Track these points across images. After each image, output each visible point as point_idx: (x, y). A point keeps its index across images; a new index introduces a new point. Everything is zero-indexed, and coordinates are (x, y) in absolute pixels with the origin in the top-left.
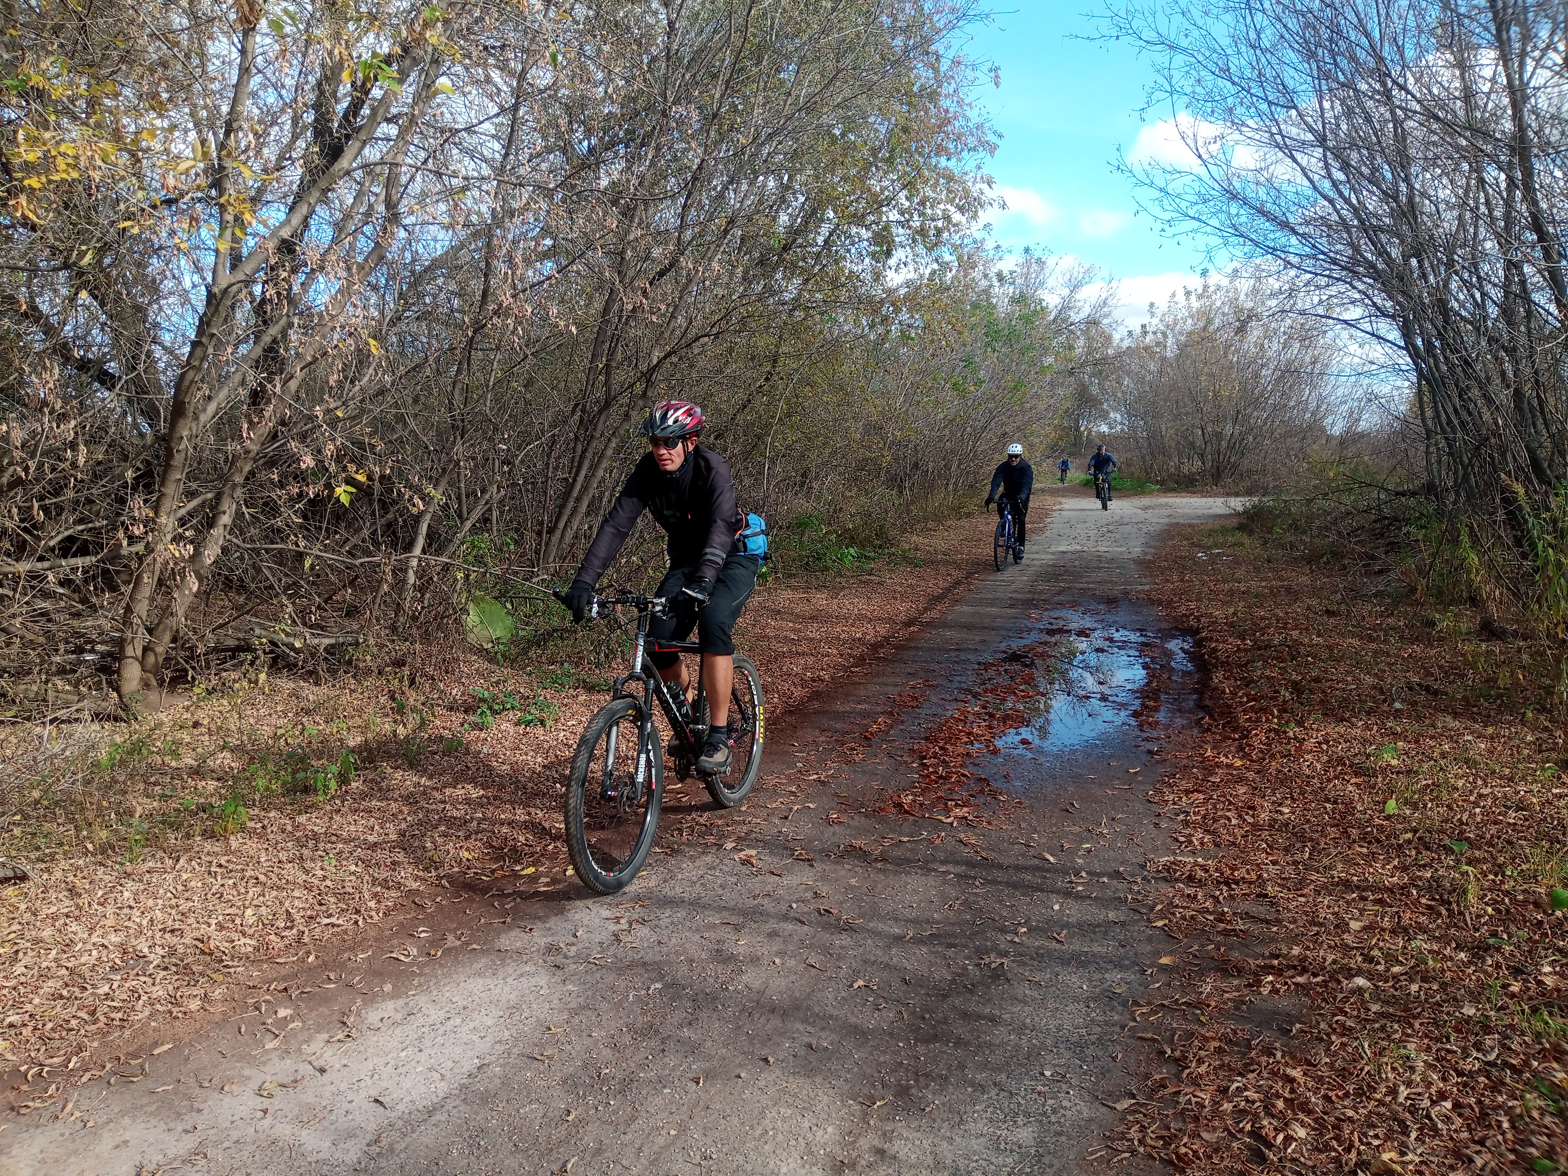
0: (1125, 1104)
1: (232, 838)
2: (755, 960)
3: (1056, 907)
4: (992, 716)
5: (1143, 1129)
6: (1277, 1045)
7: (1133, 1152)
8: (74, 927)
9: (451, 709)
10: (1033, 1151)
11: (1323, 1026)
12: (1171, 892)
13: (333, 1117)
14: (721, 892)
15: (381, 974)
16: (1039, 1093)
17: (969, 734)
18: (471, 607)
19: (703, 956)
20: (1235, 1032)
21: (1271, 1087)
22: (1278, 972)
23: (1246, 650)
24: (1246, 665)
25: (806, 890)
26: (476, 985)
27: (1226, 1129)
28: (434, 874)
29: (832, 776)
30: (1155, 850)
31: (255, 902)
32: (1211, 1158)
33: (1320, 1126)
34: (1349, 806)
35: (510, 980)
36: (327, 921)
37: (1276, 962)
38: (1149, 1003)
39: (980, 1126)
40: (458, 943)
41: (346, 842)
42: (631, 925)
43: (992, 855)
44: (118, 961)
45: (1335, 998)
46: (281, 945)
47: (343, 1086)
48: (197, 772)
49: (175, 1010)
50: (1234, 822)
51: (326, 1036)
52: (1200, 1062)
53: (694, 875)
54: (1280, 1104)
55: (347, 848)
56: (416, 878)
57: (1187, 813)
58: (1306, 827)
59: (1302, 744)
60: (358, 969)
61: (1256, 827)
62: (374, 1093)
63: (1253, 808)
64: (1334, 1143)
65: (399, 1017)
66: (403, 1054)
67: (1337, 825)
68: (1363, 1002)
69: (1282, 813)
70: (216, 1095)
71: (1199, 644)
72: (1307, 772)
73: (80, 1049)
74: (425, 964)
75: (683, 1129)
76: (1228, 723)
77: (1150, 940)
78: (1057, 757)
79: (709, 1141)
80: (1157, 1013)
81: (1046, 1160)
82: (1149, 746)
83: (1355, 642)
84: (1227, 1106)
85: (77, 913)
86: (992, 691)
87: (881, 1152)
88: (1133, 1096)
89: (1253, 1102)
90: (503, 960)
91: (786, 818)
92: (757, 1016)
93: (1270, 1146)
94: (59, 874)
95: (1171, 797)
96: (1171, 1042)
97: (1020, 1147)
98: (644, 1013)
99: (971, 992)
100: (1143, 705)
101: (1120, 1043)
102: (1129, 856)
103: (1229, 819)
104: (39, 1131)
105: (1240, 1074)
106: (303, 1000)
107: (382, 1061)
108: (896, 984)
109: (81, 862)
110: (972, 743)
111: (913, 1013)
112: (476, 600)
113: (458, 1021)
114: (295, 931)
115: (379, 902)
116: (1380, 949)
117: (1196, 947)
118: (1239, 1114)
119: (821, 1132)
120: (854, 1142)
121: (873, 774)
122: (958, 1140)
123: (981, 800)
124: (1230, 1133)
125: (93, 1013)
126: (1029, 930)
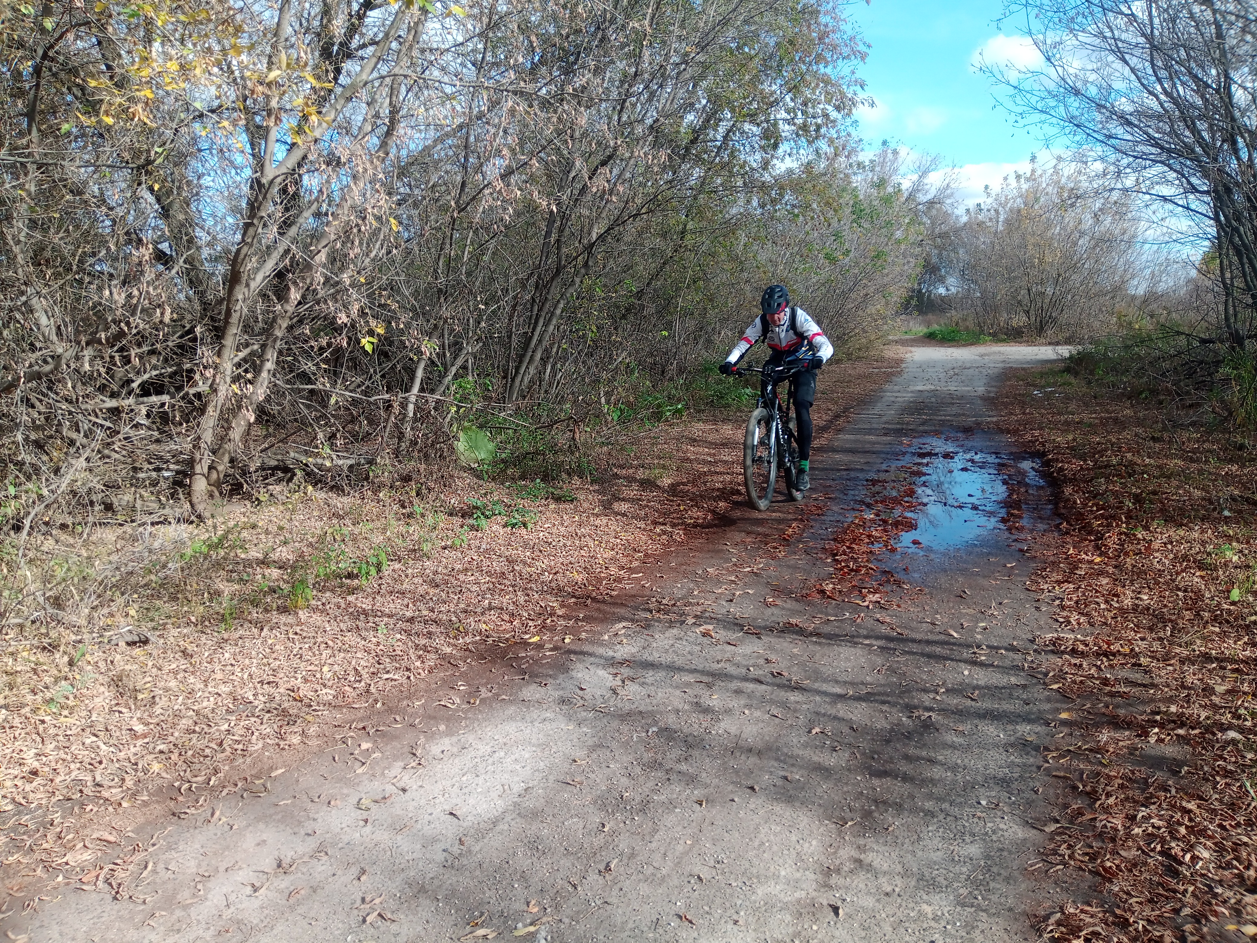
0: (1052, 827)
1: (300, 612)
2: (728, 711)
3: (966, 673)
4: (885, 522)
5: (1070, 847)
6: (1170, 783)
7: (1065, 864)
8: (192, 680)
9: (451, 515)
10: (982, 863)
11: (1206, 769)
12: (1060, 662)
13: (419, 826)
14: (690, 657)
15: (435, 718)
16: (979, 818)
17: (869, 536)
18: (461, 435)
19: (686, 707)
20: (1133, 773)
21: (1172, 817)
22: (1162, 726)
23: (1088, 469)
24: (1091, 481)
25: (758, 658)
26: (511, 728)
27: (1139, 848)
28: (461, 641)
29: (762, 569)
30: (1041, 628)
31: (329, 661)
32: (1130, 871)
33: (1220, 849)
34: (1199, 595)
35: (536, 724)
36: (386, 676)
37: (1158, 718)
38: (1057, 749)
39: (936, 842)
40: (490, 694)
41: (389, 616)
42: (623, 682)
43: (905, 632)
44: (231, 706)
45: (1213, 747)
46: (354, 694)
47: (423, 802)
48: (264, 562)
49: (282, 743)
50: (1103, 606)
51: (402, 764)
52: (1108, 795)
53: (667, 643)
54: (1183, 830)
55: (392, 621)
56: (449, 644)
57: (1062, 600)
58: (1165, 610)
59: (1150, 545)
60: (416, 713)
61: (1123, 611)
62: (448, 808)
63: (1117, 596)
64: (1235, 862)
65: (455, 750)
66: (464, 778)
67: (1190, 609)
68: (1238, 750)
69: (1141, 600)
70: (325, 807)
71: (1047, 463)
72: (1159, 567)
73: (216, 771)
74: (468, 710)
75: (697, 841)
76: (1083, 527)
77: (1048, 700)
78: (944, 555)
79: (719, 850)
80: (1065, 757)
81: (995, 869)
82: (1019, 546)
83: (1180, 463)
84: (1137, 831)
85: (191, 669)
86: (881, 502)
87: (859, 861)
88: (1057, 821)
89: (1159, 828)
90: (528, 708)
91: (731, 601)
92: (738, 754)
93: (1181, 863)
94: (172, 639)
95: (1046, 587)
96: (1081, 780)
97: (971, 859)
98: (648, 750)
99: (908, 738)
100: (1008, 513)
101: (1039, 780)
102: (1019, 632)
103: (1098, 603)
104: (197, 831)
105: (1143, 805)
106: (379, 736)
107: (449, 783)
108: (846, 730)
109: (185, 631)
110: (872, 543)
111: (864, 754)
112: (464, 429)
113: (502, 754)
114: (363, 684)
115: (423, 662)
116: (1246, 708)
117: (1088, 705)
118: (1150, 837)
119: (807, 845)
120: (835, 853)
121: (795, 568)
122: (920, 854)
123: (888, 588)
124: (1143, 852)
125: (221, 744)
126: (948, 691)
